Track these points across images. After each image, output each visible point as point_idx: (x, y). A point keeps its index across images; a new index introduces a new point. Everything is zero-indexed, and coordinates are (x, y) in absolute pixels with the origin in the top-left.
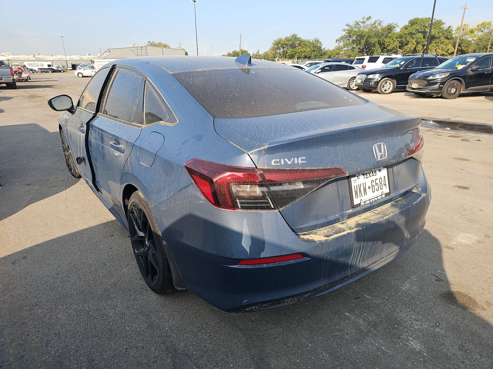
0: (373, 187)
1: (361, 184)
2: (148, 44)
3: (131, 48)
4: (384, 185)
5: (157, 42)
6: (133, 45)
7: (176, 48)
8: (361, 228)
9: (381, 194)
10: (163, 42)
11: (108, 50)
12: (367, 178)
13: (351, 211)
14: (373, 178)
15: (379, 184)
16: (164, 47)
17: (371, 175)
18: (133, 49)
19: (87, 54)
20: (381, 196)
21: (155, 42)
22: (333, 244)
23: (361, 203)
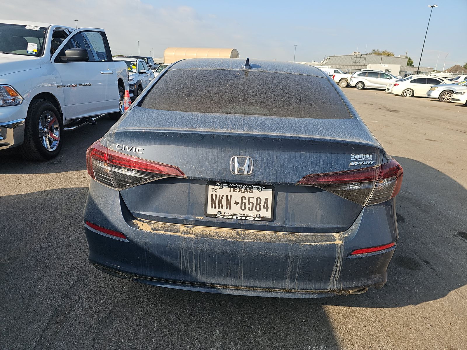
0: (243, 204)
1: (223, 196)
2: (371, 52)
3: (352, 55)
4: (264, 207)
5: (381, 50)
6: (354, 53)
7: (399, 57)
8: (194, 237)
9: (255, 216)
10: (388, 51)
11: (329, 58)
12: (234, 191)
13: (202, 218)
14: (247, 195)
15: (255, 204)
16: (388, 55)
17: (243, 190)
18: (353, 57)
19: (313, 61)
20: (255, 218)
21: (380, 51)
22: (155, 238)
23: (217, 215)
